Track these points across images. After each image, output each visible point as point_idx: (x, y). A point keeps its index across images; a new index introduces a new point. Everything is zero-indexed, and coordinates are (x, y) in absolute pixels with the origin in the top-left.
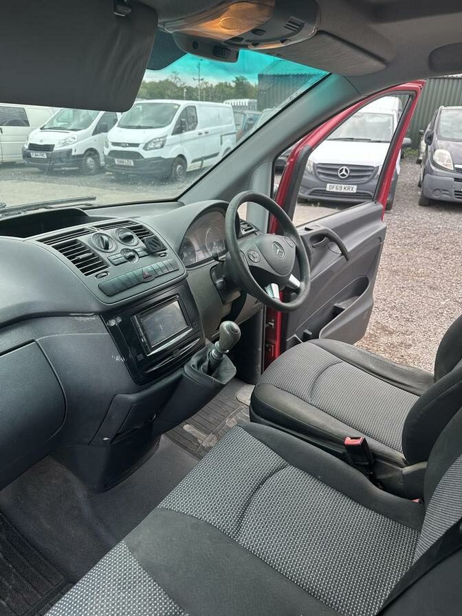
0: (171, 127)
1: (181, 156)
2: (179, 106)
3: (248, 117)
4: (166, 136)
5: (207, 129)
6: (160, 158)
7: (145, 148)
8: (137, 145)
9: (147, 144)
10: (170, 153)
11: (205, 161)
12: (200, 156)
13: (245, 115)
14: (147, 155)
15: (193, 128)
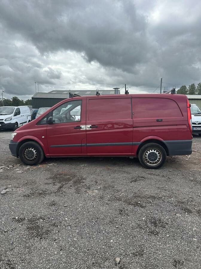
0: (13, 114)
1: (17, 122)
2: (15, 108)
3: (33, 110)
4: (12, 117)
5: (23, 115)
6: (10, 123)
7: (5, 121)
8: (3, 120)
9: (6, 119)
10: (13, 121)
11: (23, 124)
12: (22, 122)
13: (32, 110)
14: (6, 122)
15: (19, 114)
